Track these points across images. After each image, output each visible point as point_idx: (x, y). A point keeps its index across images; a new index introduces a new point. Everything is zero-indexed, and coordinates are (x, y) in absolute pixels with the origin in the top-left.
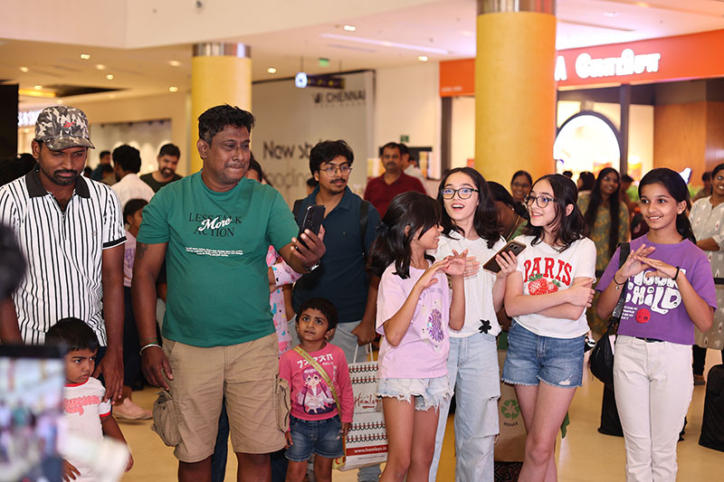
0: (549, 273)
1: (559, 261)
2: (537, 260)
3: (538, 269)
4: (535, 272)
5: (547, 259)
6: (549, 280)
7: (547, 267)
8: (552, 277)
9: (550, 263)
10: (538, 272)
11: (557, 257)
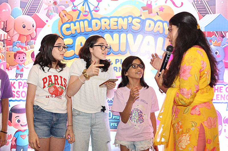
0: (56, 82)
1: (60, 77)
2: (50, 77)
3: (51, 81)
4: (50, 83)
5: (55, 76)
6: (57, 86)
7: (55, 80)
8: (58, 84)
9: (56, 78)
10: (52, 82)
11: (59, 75)
